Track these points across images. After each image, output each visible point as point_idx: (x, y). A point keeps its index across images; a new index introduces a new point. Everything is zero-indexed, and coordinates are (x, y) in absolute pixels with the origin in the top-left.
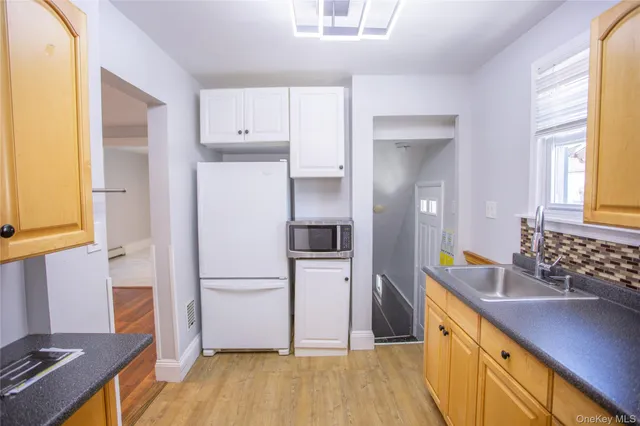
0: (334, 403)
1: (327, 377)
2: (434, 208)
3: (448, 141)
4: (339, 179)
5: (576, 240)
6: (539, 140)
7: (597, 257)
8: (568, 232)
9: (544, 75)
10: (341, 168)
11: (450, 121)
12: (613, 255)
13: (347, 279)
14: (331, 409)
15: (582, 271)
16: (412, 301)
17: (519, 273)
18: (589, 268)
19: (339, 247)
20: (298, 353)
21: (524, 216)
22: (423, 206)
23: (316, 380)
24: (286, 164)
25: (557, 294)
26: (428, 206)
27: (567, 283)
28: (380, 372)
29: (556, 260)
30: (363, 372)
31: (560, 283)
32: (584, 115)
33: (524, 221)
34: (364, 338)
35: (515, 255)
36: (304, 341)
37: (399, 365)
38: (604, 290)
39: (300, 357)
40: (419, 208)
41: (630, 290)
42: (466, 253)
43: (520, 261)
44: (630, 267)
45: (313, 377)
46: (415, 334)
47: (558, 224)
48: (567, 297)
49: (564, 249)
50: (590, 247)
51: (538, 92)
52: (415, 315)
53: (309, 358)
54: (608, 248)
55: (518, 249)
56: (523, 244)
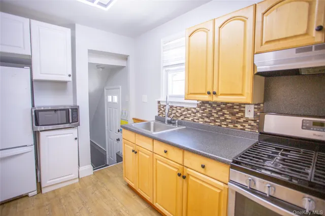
0: (79, 208)
1: (70, 196)
2: (116, 99)
3: (123, 67)
4: (65, 83)
5: (178, 108)
6: (164, 70)
7: (184, 113)
8: (175, 105)
9: (166, 44)
10: (70, 76)
11: (126, 58)
12: (189, 112)
13: (76, 139)
14: (78, 211)
15: (180, 119)
16: (105, 147)
17: (159, 123)
18: (182, 117)
19: (71, 121)
20: (44, 191)
21: (159, 100)
22: (110, 99)
23: (63, 201)
24: (29, 70)
25: (173, 128)
26: (112, 98)
27: (177, 123)
28: (99, 183)
29: (172, 116)
30: (90, 186)
31: (174, 124)
32: (183, 61)
33: (159, 102)
34: (87, 169)
35: (156, 116)
36: (48, 182)
37: (108, 177)
38: (187, 124)
39: (46, 193)
40: (107, 100)
41: (195, 123)
42: (133, 119)
43: (158, 119)
44: (194, 115)
45: (60, 200)
46: (108, 163)
47: (172, 102)
48: (177, 128)
49: (174, 112)
50: (182, 110)
51: (164, 51)
52: (107, 153)
53: (54, 191)
54: (188, 110)
55: (157, 114)
56: (159, 111)
